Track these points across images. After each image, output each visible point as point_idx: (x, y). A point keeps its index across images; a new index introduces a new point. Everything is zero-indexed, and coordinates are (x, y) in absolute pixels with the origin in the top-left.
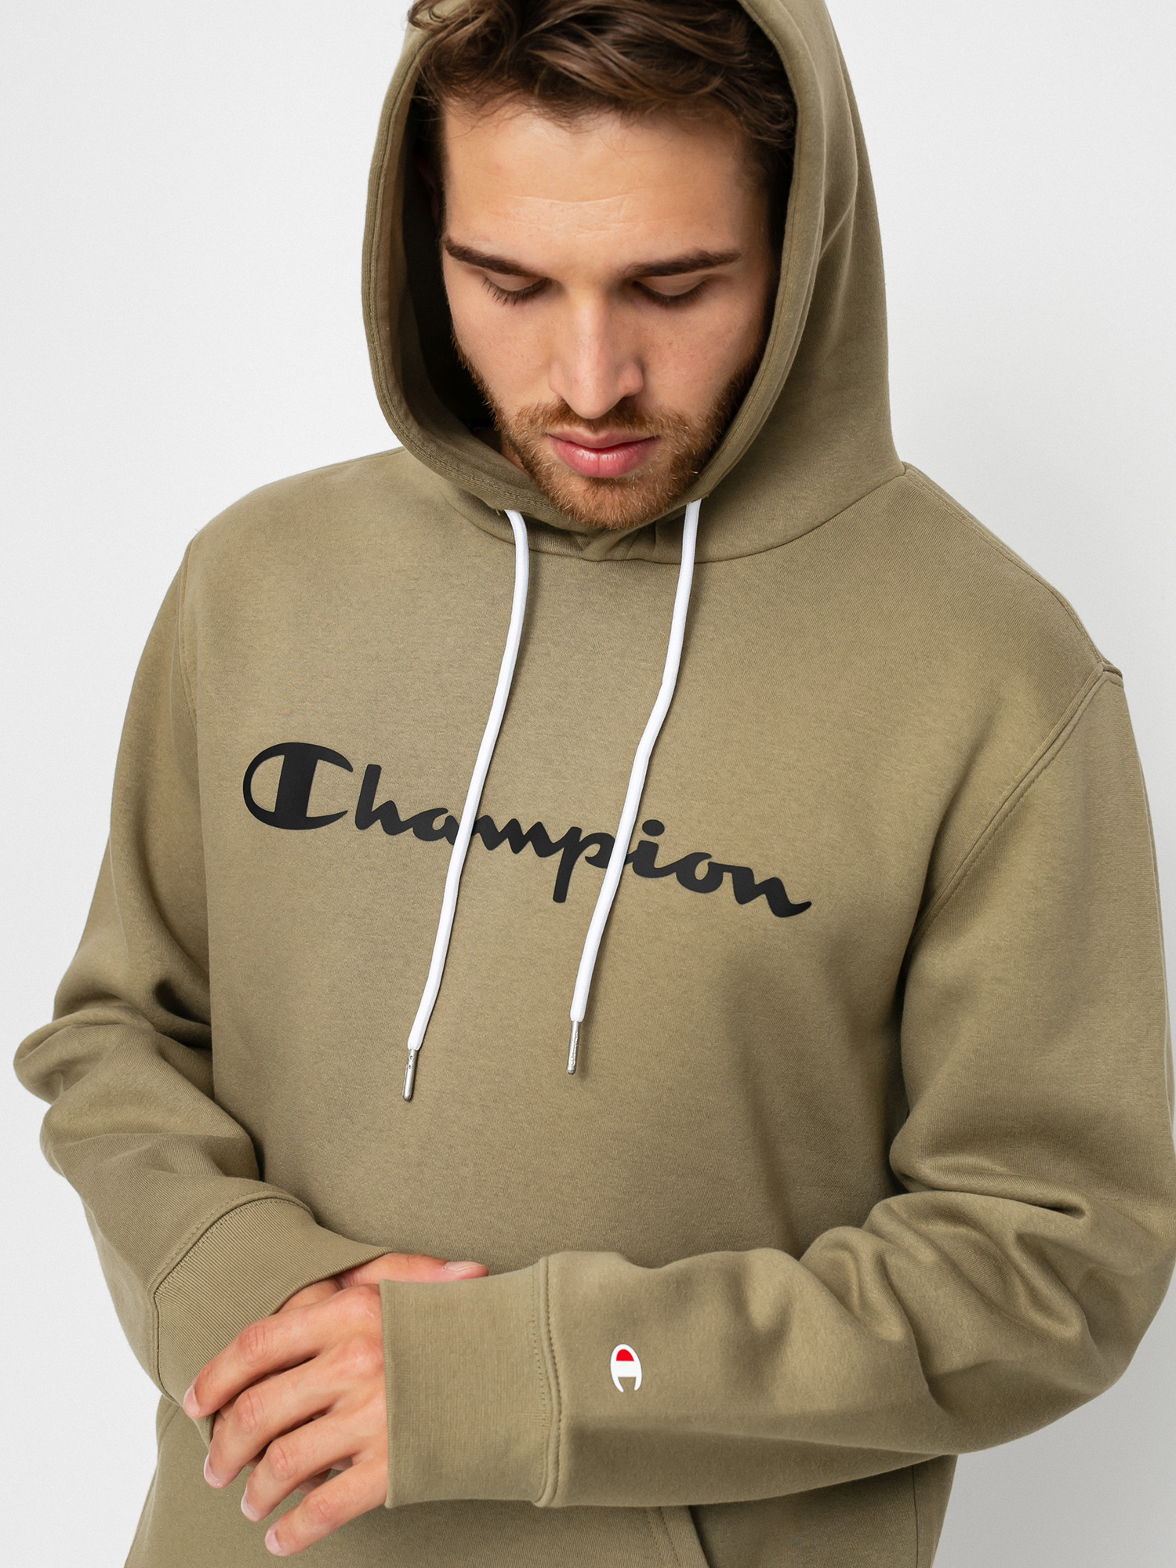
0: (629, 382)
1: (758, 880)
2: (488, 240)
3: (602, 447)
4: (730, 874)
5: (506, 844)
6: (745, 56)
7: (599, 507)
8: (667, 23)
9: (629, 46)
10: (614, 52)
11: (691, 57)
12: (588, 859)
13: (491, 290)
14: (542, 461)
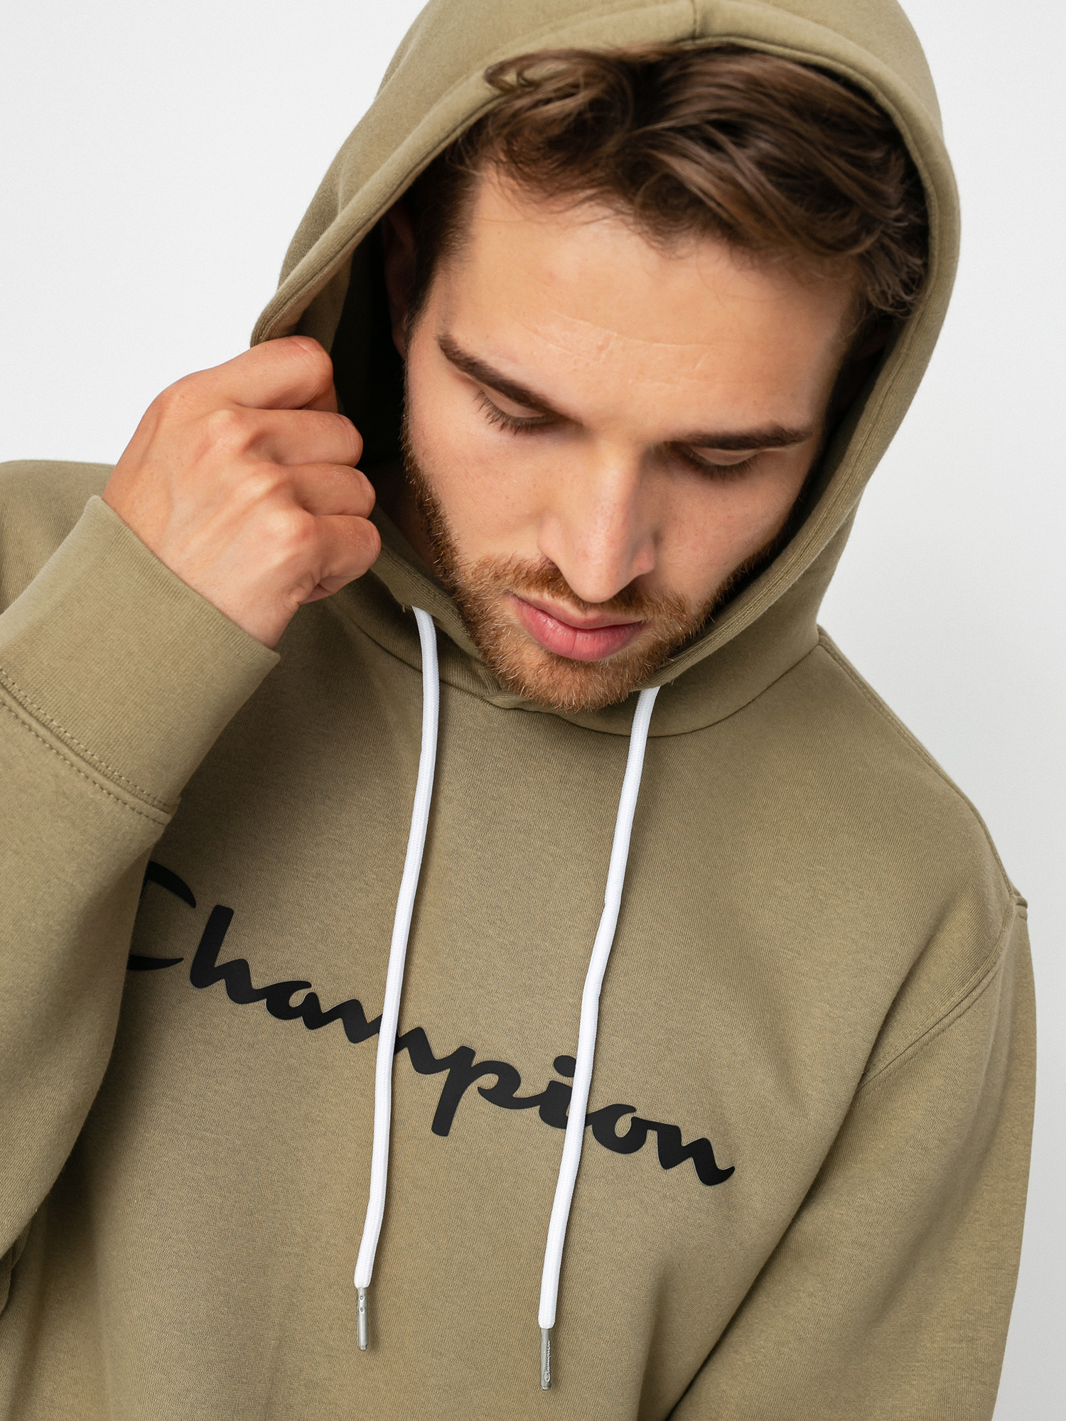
0: (643, 565)
1: (685, 1141)
2: (514, 360)
3: (587, 628)
4: (656, 1133)
6: (900, 211)
7: (553, 687)
12: (481, 1091)
13: (485, 408)
14: (492, 619)
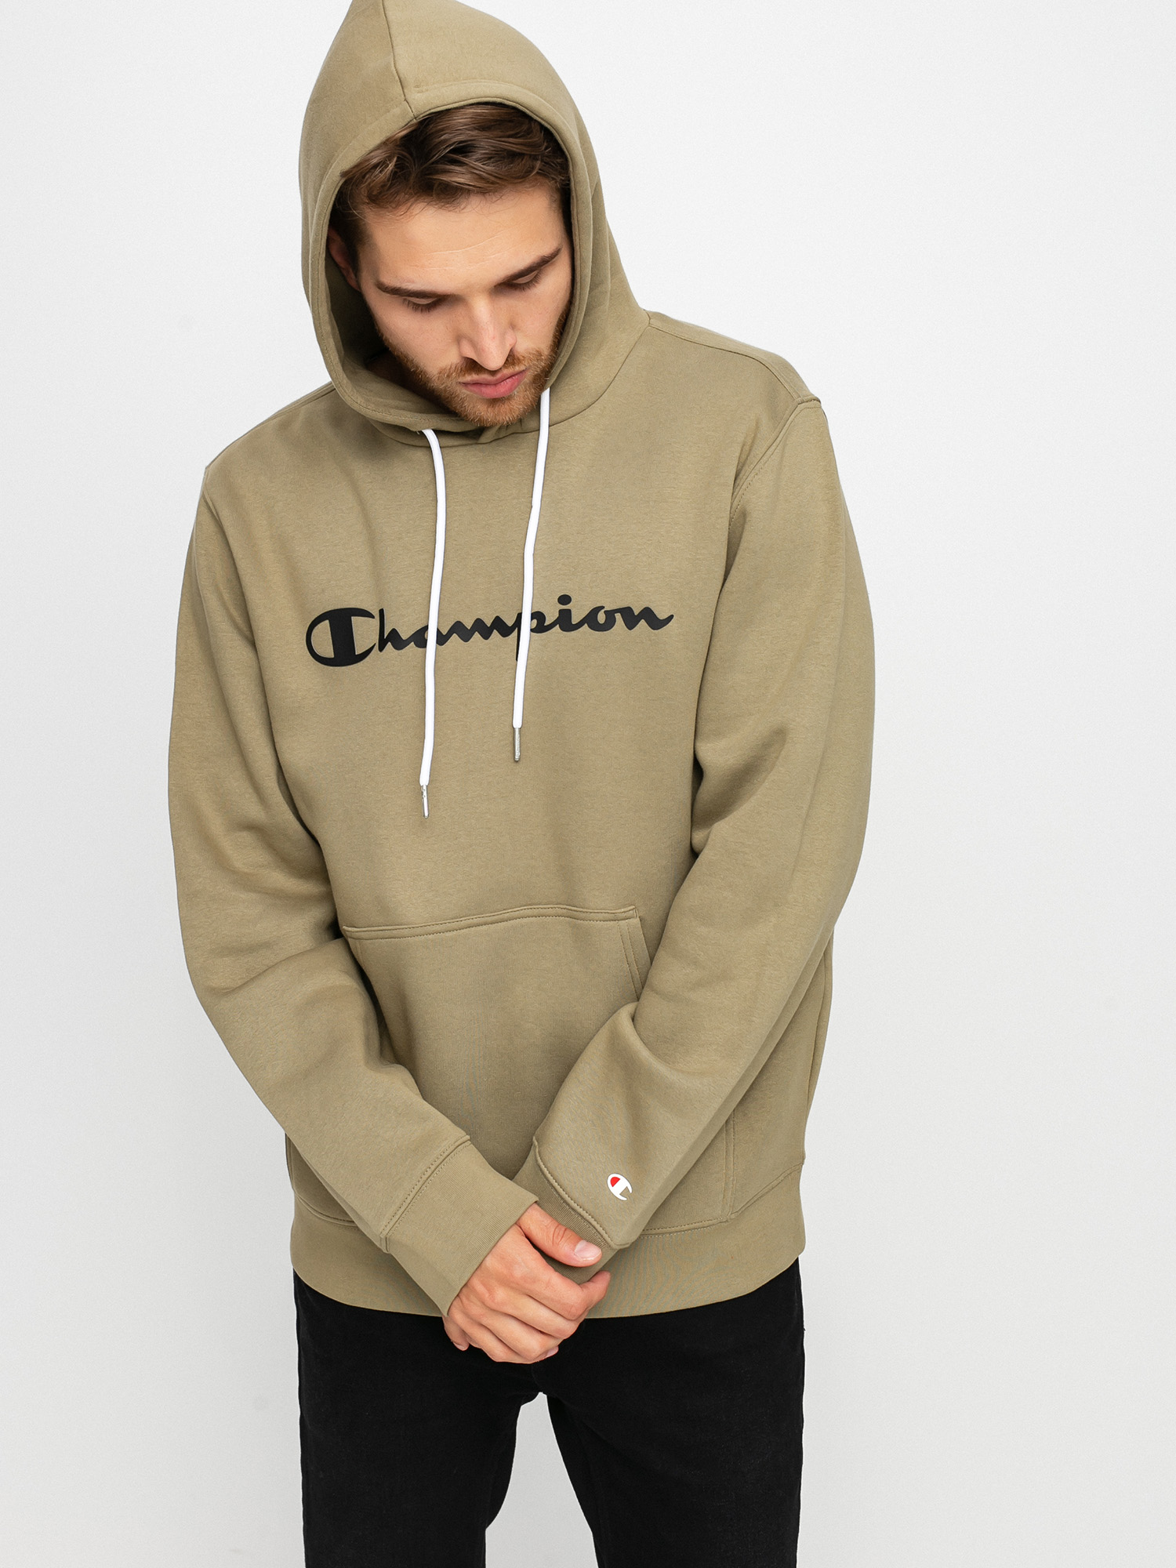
0: (510, 341)
1: (636, 612)
3: (497, 382)
4: (619, 614)
5: (477, 635)
7: (498, 415)
8: (503, 139)
9: (489, 158)
10: (480, 164)
11: (521, 155)
13: (410, 305)
14: (458, 396)
